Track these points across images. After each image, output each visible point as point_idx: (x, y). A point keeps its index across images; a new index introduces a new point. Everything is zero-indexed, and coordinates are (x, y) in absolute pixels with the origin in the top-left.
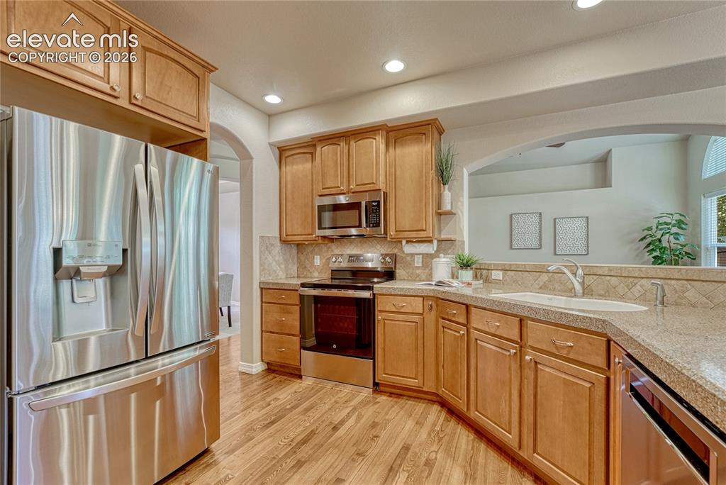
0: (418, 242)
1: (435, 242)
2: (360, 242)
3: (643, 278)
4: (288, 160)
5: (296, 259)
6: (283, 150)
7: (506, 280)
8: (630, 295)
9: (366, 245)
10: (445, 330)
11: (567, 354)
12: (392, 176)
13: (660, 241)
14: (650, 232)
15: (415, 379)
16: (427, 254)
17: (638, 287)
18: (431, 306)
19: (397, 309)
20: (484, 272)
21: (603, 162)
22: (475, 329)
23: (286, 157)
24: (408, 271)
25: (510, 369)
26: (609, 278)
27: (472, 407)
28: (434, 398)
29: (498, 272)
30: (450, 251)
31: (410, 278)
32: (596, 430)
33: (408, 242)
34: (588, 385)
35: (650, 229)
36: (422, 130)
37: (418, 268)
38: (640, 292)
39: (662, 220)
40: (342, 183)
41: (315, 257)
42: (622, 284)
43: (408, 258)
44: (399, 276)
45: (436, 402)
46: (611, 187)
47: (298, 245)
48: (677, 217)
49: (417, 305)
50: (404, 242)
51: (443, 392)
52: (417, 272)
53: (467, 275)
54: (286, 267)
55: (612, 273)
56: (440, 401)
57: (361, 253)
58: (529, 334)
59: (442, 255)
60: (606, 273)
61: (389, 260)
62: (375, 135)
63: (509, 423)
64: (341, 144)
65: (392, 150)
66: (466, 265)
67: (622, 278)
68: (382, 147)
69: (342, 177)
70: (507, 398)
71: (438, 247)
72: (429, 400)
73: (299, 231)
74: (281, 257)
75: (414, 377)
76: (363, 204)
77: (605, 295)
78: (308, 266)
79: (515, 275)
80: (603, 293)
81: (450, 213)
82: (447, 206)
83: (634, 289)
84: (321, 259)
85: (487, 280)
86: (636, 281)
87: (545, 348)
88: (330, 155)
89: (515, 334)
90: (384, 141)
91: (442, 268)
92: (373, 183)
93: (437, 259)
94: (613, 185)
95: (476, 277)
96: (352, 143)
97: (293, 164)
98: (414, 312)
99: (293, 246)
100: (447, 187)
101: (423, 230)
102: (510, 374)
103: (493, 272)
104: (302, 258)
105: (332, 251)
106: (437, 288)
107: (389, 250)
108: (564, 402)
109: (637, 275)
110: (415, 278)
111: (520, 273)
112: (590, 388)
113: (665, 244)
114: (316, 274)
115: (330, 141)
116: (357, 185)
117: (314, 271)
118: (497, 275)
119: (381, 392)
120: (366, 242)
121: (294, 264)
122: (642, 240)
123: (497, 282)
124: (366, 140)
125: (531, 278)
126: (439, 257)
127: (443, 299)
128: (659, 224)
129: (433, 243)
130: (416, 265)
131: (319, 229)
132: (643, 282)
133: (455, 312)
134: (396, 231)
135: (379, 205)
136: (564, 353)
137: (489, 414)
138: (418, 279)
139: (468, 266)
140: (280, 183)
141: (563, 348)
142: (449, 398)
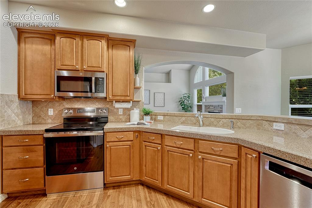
0: (123, 102)
1: (131, 102)
2: (85, 101)
3: (223, 118)
4: (27, 40)
5: (31, 111)
6: (22, 32)
7: (165, 120)
8: (218, 125)
9: (89, 103)
10: (147, 147)
11: (220, 153)
12: (111, 65)
13: (184, 102)
14: (181, 99)
15: (129, 175)
16: (126, 108)
17: (221, 122)
18: (137, 135)
19: (118, 139)
20: (153, 116)
21: (168, 74)
22: (167, 146)
23: (26, 38)
24: (115, 117)
25: (189, 163)
26: (210, 119)
27: (165, 184)
28: (138, 182)
29: (161, 116)
30: (137, 106)
31: (116, 121)
32: (233, 183)
33: (116, 102)
34: (230, 165)
35: (181, 98)
36: (128, 44)
37: (120, 115)
38: (222, 124)
39: (185, 95)
40: (77, 64)
41: (49, 109)
42: (215, 121)
43: (115, 110)
44: (110, 120)
45: (138, 184)
46: (171, 83)
47: (33, 101)
48: (188, 95)
49: (131, 136)
50: (114, 102)
51: (145, 179)
52: (120, 117)
53: (147, 118)
54: (23, 117)
55: (212, 117)
56: (140, 183)
57: (83, 107)
58: (200, 146)
59: (135, 109)
60: (210, 117)
61: (105, 111)
62: (101, 39)
63: (188, 188)
64: (77, 39)
65: (110, 50)
66: (147, 114)
67: (216, 119)
68: (105, 47)
69: (77, 60)
70: (187, 176)
71: (132, 105)
72: (135, 184)
73: (39, 92)
74: (19, 110)
75: (128, 174)
76: (93, 79)
77: (209, 125)
78: (42, 116)
79: (169, 118)
80: (208, 124)
81: (139, 88)
82: (138, 85)
83: (220, 122)
84: (54, 111)
85: (155, 120)
86: (220, 119)
87: (208, 152)
88: (68, 44)
89: (191, 147)
90: (106, 44)
91: (135, 115)
92: (100, 67)
93: (133, 111)
94: (172, 82)
95: (151, 119)
96: (85, 40)
97: (32, 43)
98: (129, 140)
99: (28, 102)
100: (137, 75)
101: (128, 96)
102: (189, 166)
103: (158, 116)
104: (37, 110)
105: (63, 106)
106: (139, 126)
107: (104, 106)
108: (218, 174)
109: (221, 117)
110: (119, 121)
111: (172, 117)
112: (230, 166)
113: (185, 103)
114: (50, 121)
115: (68, 35)
116: (88, 67)
117: (48, 119)
118: (160, 118)
119: (107, 187)
120: (88, 101)
121: (30, 114)
122: (180, 101)
123: (160, 121)
124: (95, 41)
125: (177, 119)
126: (133, 110)
127: (145, 132)
128: (184, 97)
129: (130, 103)
130: (119, 114)
131: (57, 91)
132: (223, 120)
133: (154, 138)
134: (113, 96)
135: (103, 81)
136: (218, 153)
137: (176, 186)
138: (120, 121)
139: (149, 114)
140: (19, 55)
141: (218, 151)
142: (150, 181)
